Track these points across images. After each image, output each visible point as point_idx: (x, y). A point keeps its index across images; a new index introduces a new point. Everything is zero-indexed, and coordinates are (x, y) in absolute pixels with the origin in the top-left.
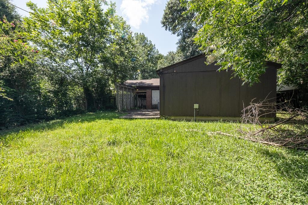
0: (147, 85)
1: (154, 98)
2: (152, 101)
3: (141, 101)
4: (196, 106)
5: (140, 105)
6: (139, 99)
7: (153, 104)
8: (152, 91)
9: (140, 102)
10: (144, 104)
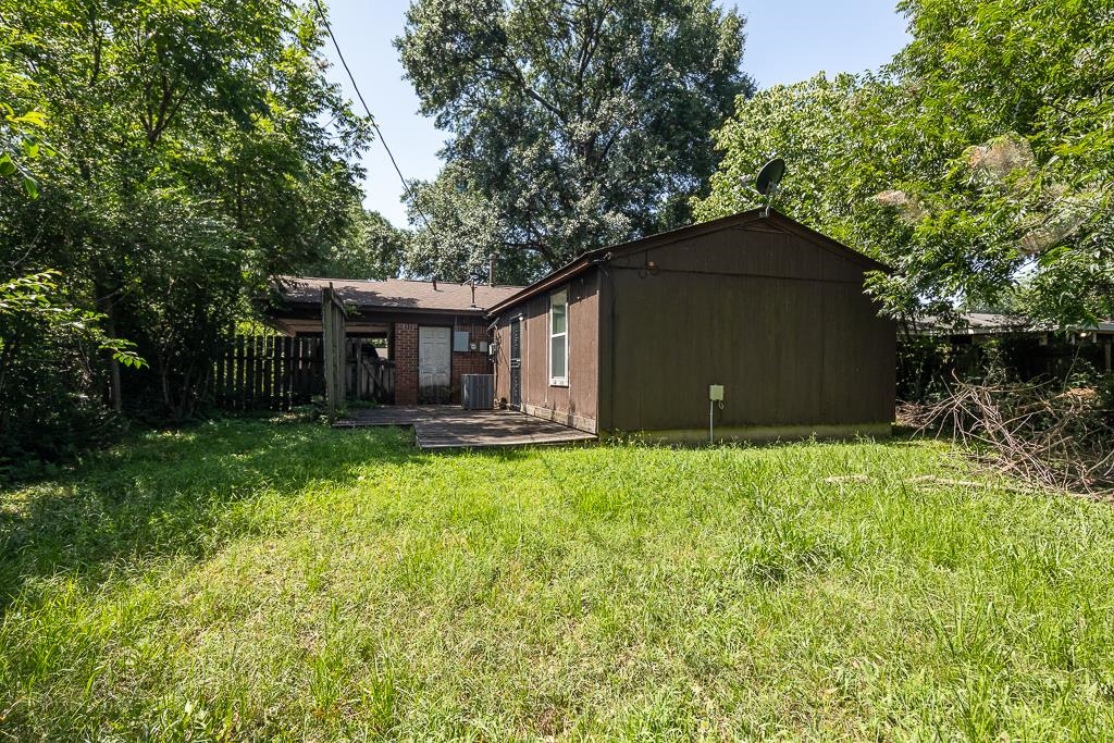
0: (396, 304)
1: (428, 359)
2: (418, 371)
3: (372, 372)
4: (717, 392)
5: (371, 387)
6: (365, 362)
7: (422, 383)
8: (422, 330)
9: (369, 374)
10: (386, 385)
